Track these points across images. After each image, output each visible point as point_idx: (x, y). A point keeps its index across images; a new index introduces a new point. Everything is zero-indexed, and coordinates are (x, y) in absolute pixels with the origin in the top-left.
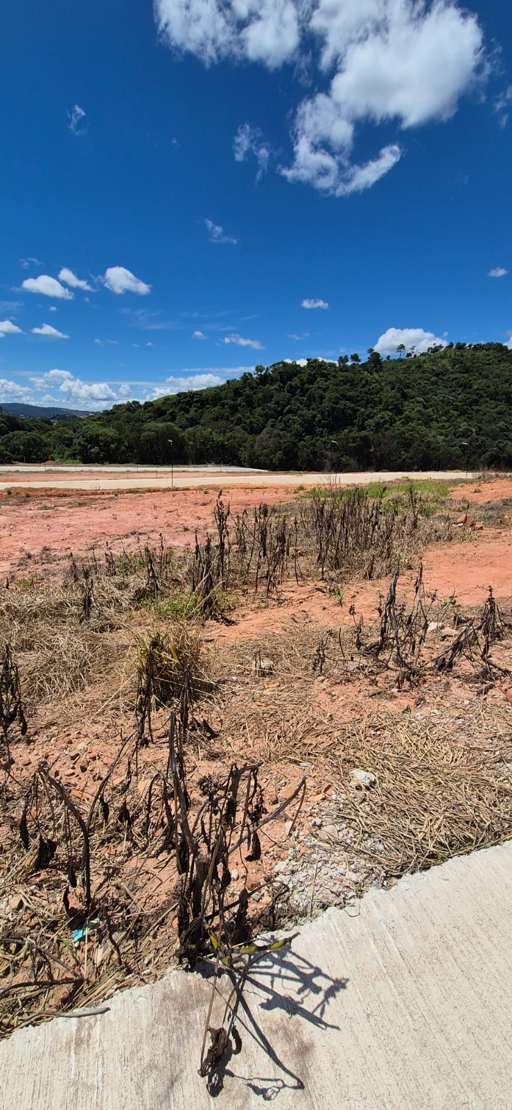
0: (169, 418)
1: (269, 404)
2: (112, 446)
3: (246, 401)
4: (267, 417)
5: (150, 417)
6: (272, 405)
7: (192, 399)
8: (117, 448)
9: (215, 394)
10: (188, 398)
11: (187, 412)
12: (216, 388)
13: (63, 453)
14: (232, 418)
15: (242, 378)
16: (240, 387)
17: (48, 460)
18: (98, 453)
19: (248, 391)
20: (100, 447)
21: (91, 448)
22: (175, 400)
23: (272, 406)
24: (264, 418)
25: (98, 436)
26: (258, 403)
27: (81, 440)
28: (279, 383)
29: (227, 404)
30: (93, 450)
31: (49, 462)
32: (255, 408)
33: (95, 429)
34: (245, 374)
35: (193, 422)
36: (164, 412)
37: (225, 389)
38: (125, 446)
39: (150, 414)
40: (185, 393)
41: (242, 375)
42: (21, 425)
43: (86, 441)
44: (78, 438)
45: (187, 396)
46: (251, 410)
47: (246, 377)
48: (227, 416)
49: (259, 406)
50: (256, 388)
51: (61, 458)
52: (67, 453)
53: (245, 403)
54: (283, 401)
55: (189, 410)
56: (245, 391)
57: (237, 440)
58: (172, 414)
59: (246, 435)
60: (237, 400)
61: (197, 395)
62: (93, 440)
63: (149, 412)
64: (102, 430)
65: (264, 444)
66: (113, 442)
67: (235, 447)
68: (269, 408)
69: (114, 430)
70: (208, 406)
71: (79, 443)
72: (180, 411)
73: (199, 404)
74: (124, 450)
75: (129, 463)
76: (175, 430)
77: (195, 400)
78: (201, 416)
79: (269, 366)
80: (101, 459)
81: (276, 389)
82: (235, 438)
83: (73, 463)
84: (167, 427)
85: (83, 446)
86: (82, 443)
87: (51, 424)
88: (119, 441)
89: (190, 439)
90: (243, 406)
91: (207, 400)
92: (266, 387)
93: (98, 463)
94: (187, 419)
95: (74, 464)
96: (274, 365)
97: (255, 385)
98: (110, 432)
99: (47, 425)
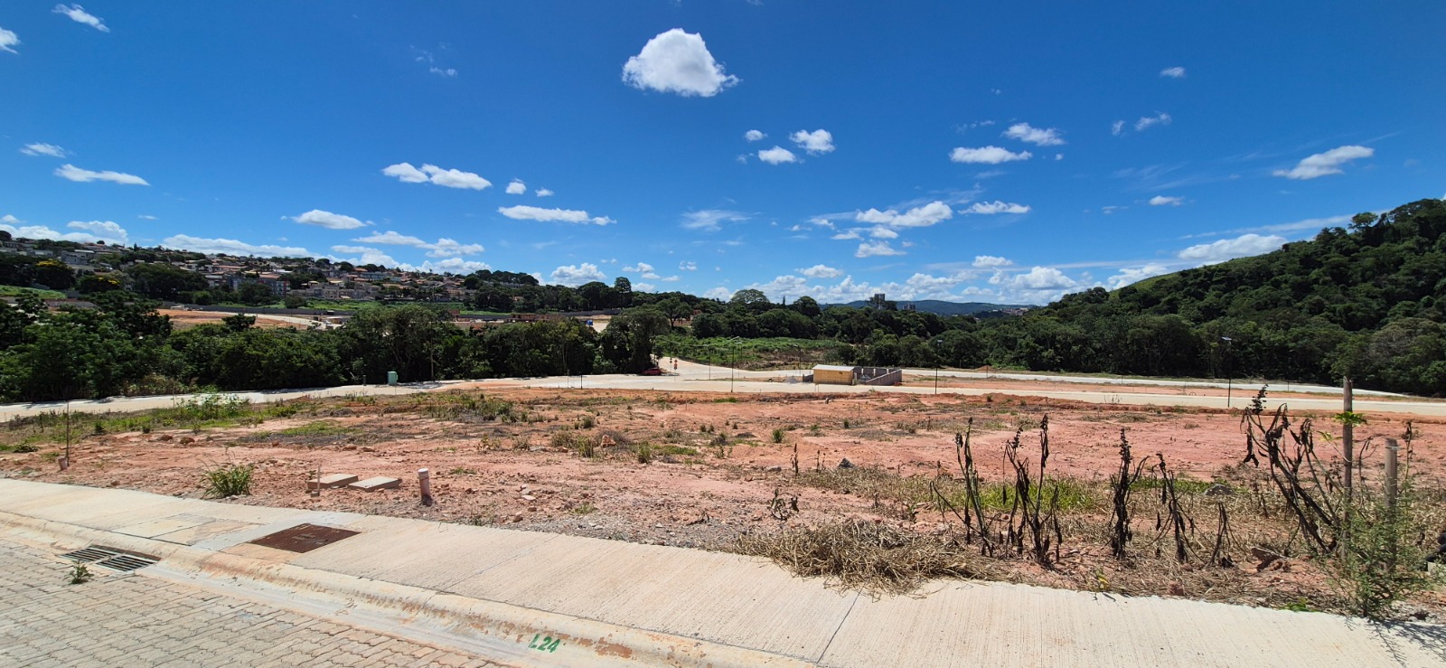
0: (1165, 307)
1: (1393, 276)
2: (1074, 347)
3: (1332, 275)
4: (1391, 299)
5: (1131, 308)
6: (1400, 276)
7: (1210, 279)
8: (1082, 351)
9: (1258, 268)
10: (1201, 278)
11: (1201, 297)
12: (1259, 257)
13: (1002, 358)
14: (1299, 304)
15: (1319, 238)
16: (1315, 253)
17: (984, 365)
18: (1053, 358)
19: (1335, 257)
20: (1056, 349)
21: (1042, 351)
22: (1176, 282)
23: (1401, 278)
24: (1382, 300)
25: (1054, 336)
26: (1363, 276)
27: (1029, 339)
28: (1417, 237)
29: (1286, 282)
30: (1045, 354)
31: (985, 367)
32: (1355, 284)
33: (1052, 325)
34: (1326, 231)
35: (1210, 313)
36: (1157, 301)
37: (1278, 259)
38: (1095, 349)
39: (1131, 304)
40: (1196, 270)
41: (1319, 232)
42: (940, 324)
43: (1035, 342)
44: (1024, 338)
45: (1199, 275)
46: (1344, 289)
47: (1326, 237)
48: (1288, 301)
49: (1365, 281)
50: (1354, 251)
51: (1000, 363)
52: (1007, 356)
53: (1328, 278)
54: (1432, 267)
55: (1203, 295)
56: (1327, 258)
57: (1316, 340)
58: (1169, 302)
59: (1341, 332)
60: (1308, 274)
61: (1220, 271)
62: (1047, 341)
63: (1129, 301)
64: (1063, 328)
65: (1393, 345)
66: (1075, 343)
67: (1312, 352)
68: (1395, 282)
69: (1079, 327)
70: (1243, 287)
71: (1027, 345)
72: (1185, 297)
73: (1224, 285)
74: (1092, 354)
75: (1099, 371)
76: (1183, 325)
77: (1214, 279)
78: (1229, 303)
79: (1388, 211)
80: (1056, 366)
81: (1411, 249)
82: (1312, 336)
83: (1016, 369)
84: (1168, 321)
85: (1033, 348)
86: (1032, 344)
87: (974, 322)
88: (1085, 342)
89: (1211, 339)
90: (1325, 283)
91: (1240, 277)
92: (1381, 247)
93: (1052, 370)
94: (1199, 309)
95: (1016, 371)
96: (1398, 209)
97: (1352, 246)
98: (1074, 329)
99: (969, 324)
